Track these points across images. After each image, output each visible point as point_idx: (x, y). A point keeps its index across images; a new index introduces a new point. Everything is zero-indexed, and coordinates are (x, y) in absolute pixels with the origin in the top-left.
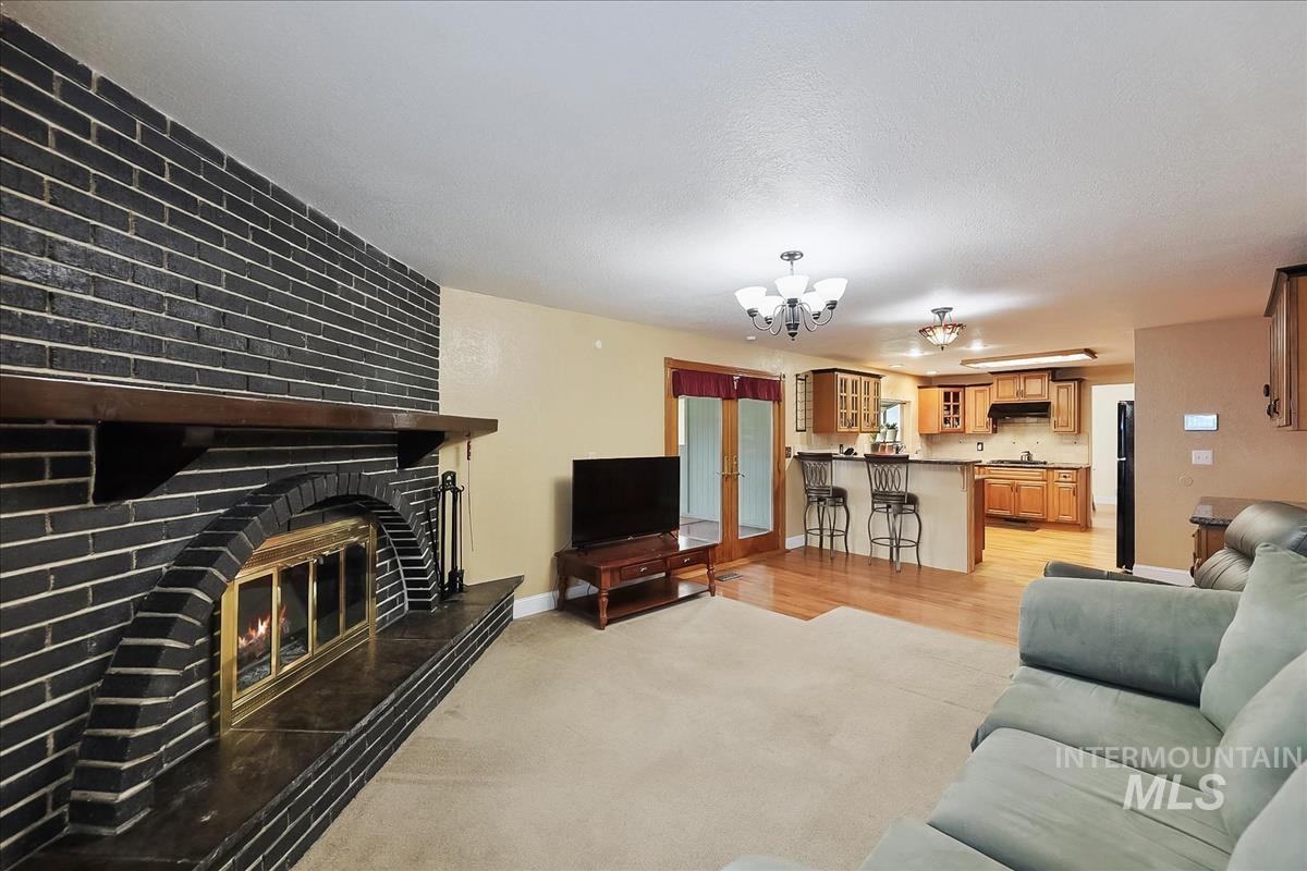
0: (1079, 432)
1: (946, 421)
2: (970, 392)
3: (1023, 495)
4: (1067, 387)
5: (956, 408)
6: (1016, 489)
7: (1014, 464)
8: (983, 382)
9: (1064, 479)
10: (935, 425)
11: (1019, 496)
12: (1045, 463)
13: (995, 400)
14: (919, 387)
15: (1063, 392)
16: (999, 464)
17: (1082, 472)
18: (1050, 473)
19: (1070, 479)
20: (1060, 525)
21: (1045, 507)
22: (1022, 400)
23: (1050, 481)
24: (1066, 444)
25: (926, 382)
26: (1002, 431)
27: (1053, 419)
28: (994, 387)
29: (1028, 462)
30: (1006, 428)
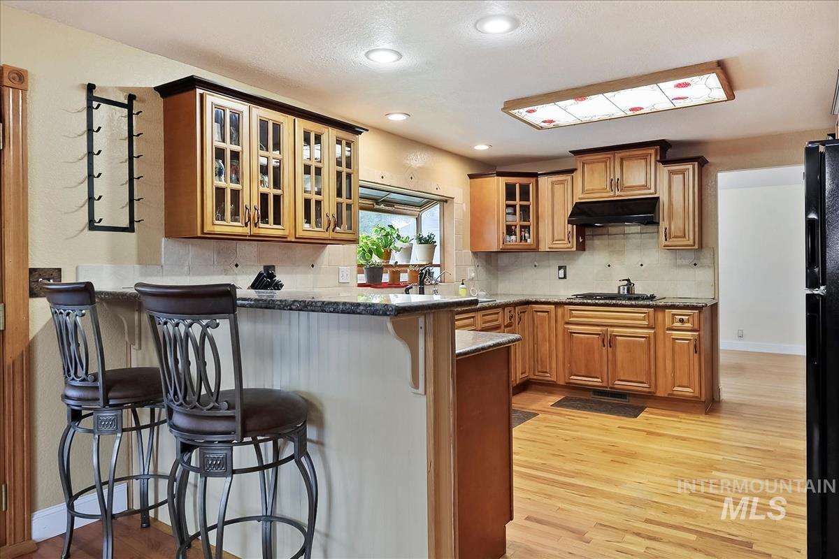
0: (701, 247)
1: (510, 230)
2: (545, 182)
3: (621, 354)
4: (682, 172)
5: (525, 210)
6: (609, 342)
7: (610, 300)
8: (562, 167)
9: (679, 324)
10: (494, 239)
11: (614, 354)
12: (652, 297)
13: (580, 197)
14: (471, 177)
15: (678, 179)
16: (588, 300)
17: (706, 312)
18: (660, 315)
19: (688, 325)
20: (674, 403)
21: (652, 375)
22: (618, 195)
23: (660, 332)
24: (680, 266)
25: (481, 168)
26: (593, 248)
27: (663, 225)
28: (577, 175)
29: (628, 297)
30: (597, 242)
